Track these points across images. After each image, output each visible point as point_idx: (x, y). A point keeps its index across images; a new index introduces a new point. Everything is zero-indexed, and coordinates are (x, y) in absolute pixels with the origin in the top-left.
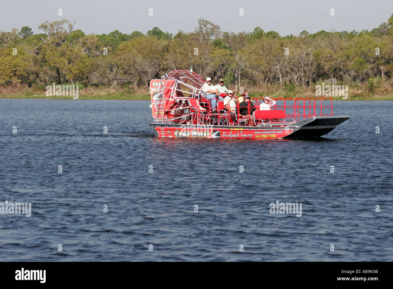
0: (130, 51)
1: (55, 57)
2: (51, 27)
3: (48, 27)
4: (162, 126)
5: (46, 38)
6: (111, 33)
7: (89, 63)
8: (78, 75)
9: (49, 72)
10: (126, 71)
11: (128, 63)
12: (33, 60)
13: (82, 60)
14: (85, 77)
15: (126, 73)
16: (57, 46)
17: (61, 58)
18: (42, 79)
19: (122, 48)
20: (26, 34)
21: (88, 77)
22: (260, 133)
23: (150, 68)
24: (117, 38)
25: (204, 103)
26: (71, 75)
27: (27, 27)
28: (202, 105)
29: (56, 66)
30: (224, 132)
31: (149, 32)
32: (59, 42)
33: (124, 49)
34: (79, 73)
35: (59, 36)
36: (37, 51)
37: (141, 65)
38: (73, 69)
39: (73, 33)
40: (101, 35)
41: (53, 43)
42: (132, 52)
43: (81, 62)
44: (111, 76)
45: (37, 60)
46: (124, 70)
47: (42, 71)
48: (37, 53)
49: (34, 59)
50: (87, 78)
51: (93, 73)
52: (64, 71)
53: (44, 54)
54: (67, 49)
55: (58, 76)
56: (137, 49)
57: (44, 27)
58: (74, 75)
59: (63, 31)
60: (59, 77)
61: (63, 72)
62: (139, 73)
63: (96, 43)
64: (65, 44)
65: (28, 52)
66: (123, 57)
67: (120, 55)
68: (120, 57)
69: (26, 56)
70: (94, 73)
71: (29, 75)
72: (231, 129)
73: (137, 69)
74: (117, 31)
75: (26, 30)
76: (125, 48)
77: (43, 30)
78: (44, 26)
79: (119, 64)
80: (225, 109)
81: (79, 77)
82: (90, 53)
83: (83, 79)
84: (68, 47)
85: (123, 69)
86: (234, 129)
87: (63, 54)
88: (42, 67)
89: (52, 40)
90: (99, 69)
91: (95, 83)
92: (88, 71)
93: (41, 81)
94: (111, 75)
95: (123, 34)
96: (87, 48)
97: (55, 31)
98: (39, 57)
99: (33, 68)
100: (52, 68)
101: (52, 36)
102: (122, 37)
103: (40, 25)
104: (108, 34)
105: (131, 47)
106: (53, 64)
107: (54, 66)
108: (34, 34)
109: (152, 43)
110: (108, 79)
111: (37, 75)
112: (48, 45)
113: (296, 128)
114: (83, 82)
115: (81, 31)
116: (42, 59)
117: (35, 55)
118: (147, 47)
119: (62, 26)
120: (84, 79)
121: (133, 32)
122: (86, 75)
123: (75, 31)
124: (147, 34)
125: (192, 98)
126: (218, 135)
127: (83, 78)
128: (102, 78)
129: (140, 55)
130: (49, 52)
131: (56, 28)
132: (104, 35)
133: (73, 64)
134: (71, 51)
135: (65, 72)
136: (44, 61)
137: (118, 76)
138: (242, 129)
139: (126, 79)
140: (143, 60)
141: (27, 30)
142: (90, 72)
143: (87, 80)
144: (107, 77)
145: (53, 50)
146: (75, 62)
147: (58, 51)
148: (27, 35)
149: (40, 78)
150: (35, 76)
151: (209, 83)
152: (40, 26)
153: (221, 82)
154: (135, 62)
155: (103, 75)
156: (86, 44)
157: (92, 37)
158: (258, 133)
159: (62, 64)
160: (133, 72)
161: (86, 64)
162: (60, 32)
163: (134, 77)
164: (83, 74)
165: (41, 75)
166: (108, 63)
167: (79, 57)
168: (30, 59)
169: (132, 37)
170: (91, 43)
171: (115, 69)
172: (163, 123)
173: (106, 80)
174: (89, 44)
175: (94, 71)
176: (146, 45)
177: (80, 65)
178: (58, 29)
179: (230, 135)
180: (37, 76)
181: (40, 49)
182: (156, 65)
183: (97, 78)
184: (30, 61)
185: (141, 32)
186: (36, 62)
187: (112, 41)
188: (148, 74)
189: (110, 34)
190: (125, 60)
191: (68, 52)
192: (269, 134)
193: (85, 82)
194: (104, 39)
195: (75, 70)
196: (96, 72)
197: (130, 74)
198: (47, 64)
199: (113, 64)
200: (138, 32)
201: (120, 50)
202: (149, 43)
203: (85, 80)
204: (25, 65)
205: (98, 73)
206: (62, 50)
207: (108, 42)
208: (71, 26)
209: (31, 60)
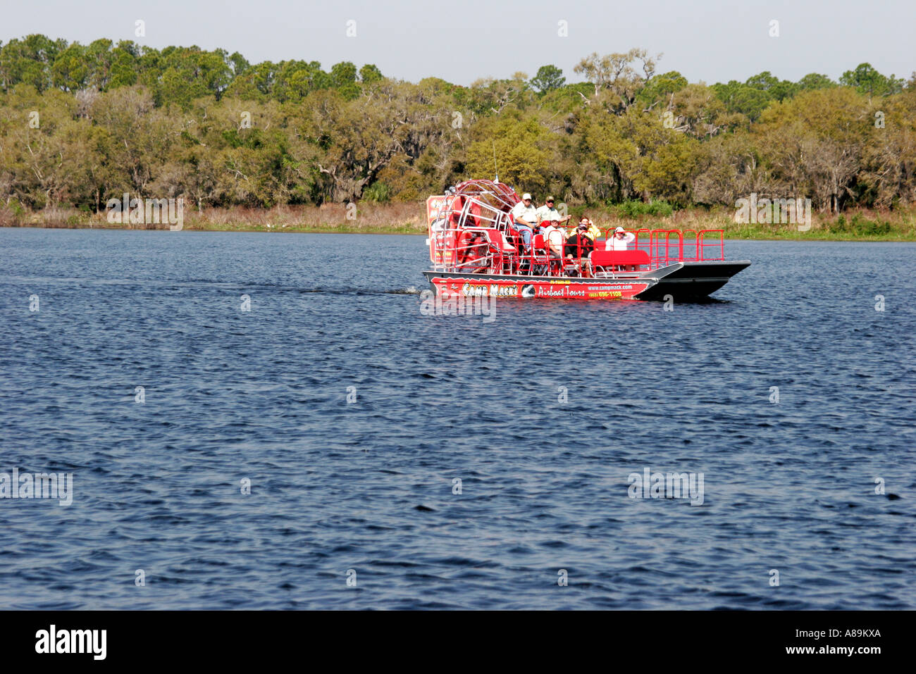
0: (789, 123)
1: (609, 140)
2: (604, 67)
3: (597, 68)
4: (443, 275)
5: (591, 95)
6: (750, 79)
7: (690, 153)
8: (663, 182)
9: (597, 175)
10: (779, 172)
11: (782, 152)
12: (560, 147)
13: (674, 146)
14: (679, 187)
15: (778, 177)
16: (615, 113)
17: (625, 141)
18: (578, 191)
19: (770, 118)
20: (547, 83)
21: (687, 186)
22: (597, 288)
23: (835, 163)
24: (766, 90)
25: (513, 237)
26: (647, 181)
27: (551, 66)
28: (510, 240)
29: (612, 162)
30: (541, 288)
31: (847, 75)
32: (621, 104)
33: (775, 120)
34: (666, 176)
35: (622, 88)
36: (568, 125)
37: (815, 157)
38: (651, 166)
39: (658, 80)
40: (727, 84)
41: (605, 106)
42: (794, 127)
43: (671, 150)
44: (741, 184)
45: (569, 147)
46: (773, 169)
47: (579, 171)
48: (570, 131)
49: (562, 144)
50: (684, 187)
51: (698, 178)
52: (630, 171)
53: (584, 131)
54: (639, 119)
55: (616, 184)
56: (807, 120)
57: (587, 67)
58: (653, 182)
59: (631, 78)
60: (620, 186)
61: (629, 174)
62: (809, 176)
63: (707, 105)
64: (636, 109)
65: (548, 127)
66: (770, 138)
67: (764, 133)
68: (763, 138)
69: (544, 138)
70: (702, 176)
71: (548, 181)
72: (552, 282)
73: (803, 167)
74: (767, 74)
75: (549, 73)
76: (776, 116)
77: (584, 74)
78: (588, 65)
79: (760, 155)
80: (545, 249)
81: (665, 186)
82: (693, 128)
83: (674, 191)
84: (641, 117)
85: (770, 167)
86: (557, 282)
87: (628, 133)
88: (579, 163)
89: (603, 100)
90: (712, 168)
91: (701, 200)
92: (685, 173)
93: (576, 195)
94: (741, 181)
95: (781, 80)
96: (686, 118)
97: (612, 78)
98: (574, 140)
99: (559, 166)
100: (601, 166)
101: (605, 90)
102: (779, 87)
103: (578, 62)
104: (744, 81)
105: (792, 115)
106: (605, 157)
107: (608, 160)
108: (567, 83)
109: (843, 104)
110: (735, 192)
111: (568, 181)
112: (595, 111)
113: (654, 281)
114: (675, 198)
115: (678, 75)
116: (581, 144)
117: (563, 134)
118: (830, 113)
119: (629, 65)
120: (677, 190)
121: (807, 76)
122: (683, 181)
123: (665, 76)
124: (841, 79)
125: (495, 228)
126: (531, 291)
127: (675, 188)
128: (719, 188)
129: (812, 134)
130: (596, 127)
131: (615, 70)
132: (734, 83)
133: (652, 156)
134: (648, 125)
135: (633, 174)
136: (584, 148)
137: (758, 184)
138: (569, 282)
139: (778, 191)
140: (821, 145)
141: (551, 73)
142: (693, 174)
143: (683, 194)
144: (730, 187)
145: (607, 122)
146: (655, 152)
147: (618, 123)
148: (550, 85)
149: (573, 188)
150: (563, 184)
151: (527, 203)
152: (578, 67)
153: (549, 202)
154: (799, 151)
155: (723, 182)
156: (684, 106)
157: (699, 90)
158: (593, 288)
159: (627, 156)
160: (794, 174)
161: (684, 155)
162: (624, 80)
163: (796, 185)
164: (675, 179)
165: (577, 181)
166: (734, 153)
167: (666, 138)
168: (553, 144)
169: (803, 87)
170: (695, 105)
171: (751, 166)
172: (445, 272)
173: (728, 194)
174: (690, 108)
175: (701, 172)
176: (828, 109)
177: (668, 158)
178: (619, 73)
179: (550, 293)
180: (566, 183)
181: (575, 120)
182: (851, 158)
183: (709, 188)
184: (551, 149)
185: (824, 76)
186: (565, 150)
187: (753, 97)
188: (830, 178)
189: (748, 82)
190: (776, 146)
191: (641, 128)
192: (611, 290)
193: (679, 198)
194: (734, 94)
195: (655, 169)
196: (705, 175)
197: (788, 179)
198: (591, 155)
199: (746, 155)
200: (819, 76)
201: (766, 121)
202: (835, 104)
203: (678, 194)
204: (540, 158)
205: (709, 176)
206: (627, 124)
207: (743, 101)
208: (649, 66)
209: (556, 147)
